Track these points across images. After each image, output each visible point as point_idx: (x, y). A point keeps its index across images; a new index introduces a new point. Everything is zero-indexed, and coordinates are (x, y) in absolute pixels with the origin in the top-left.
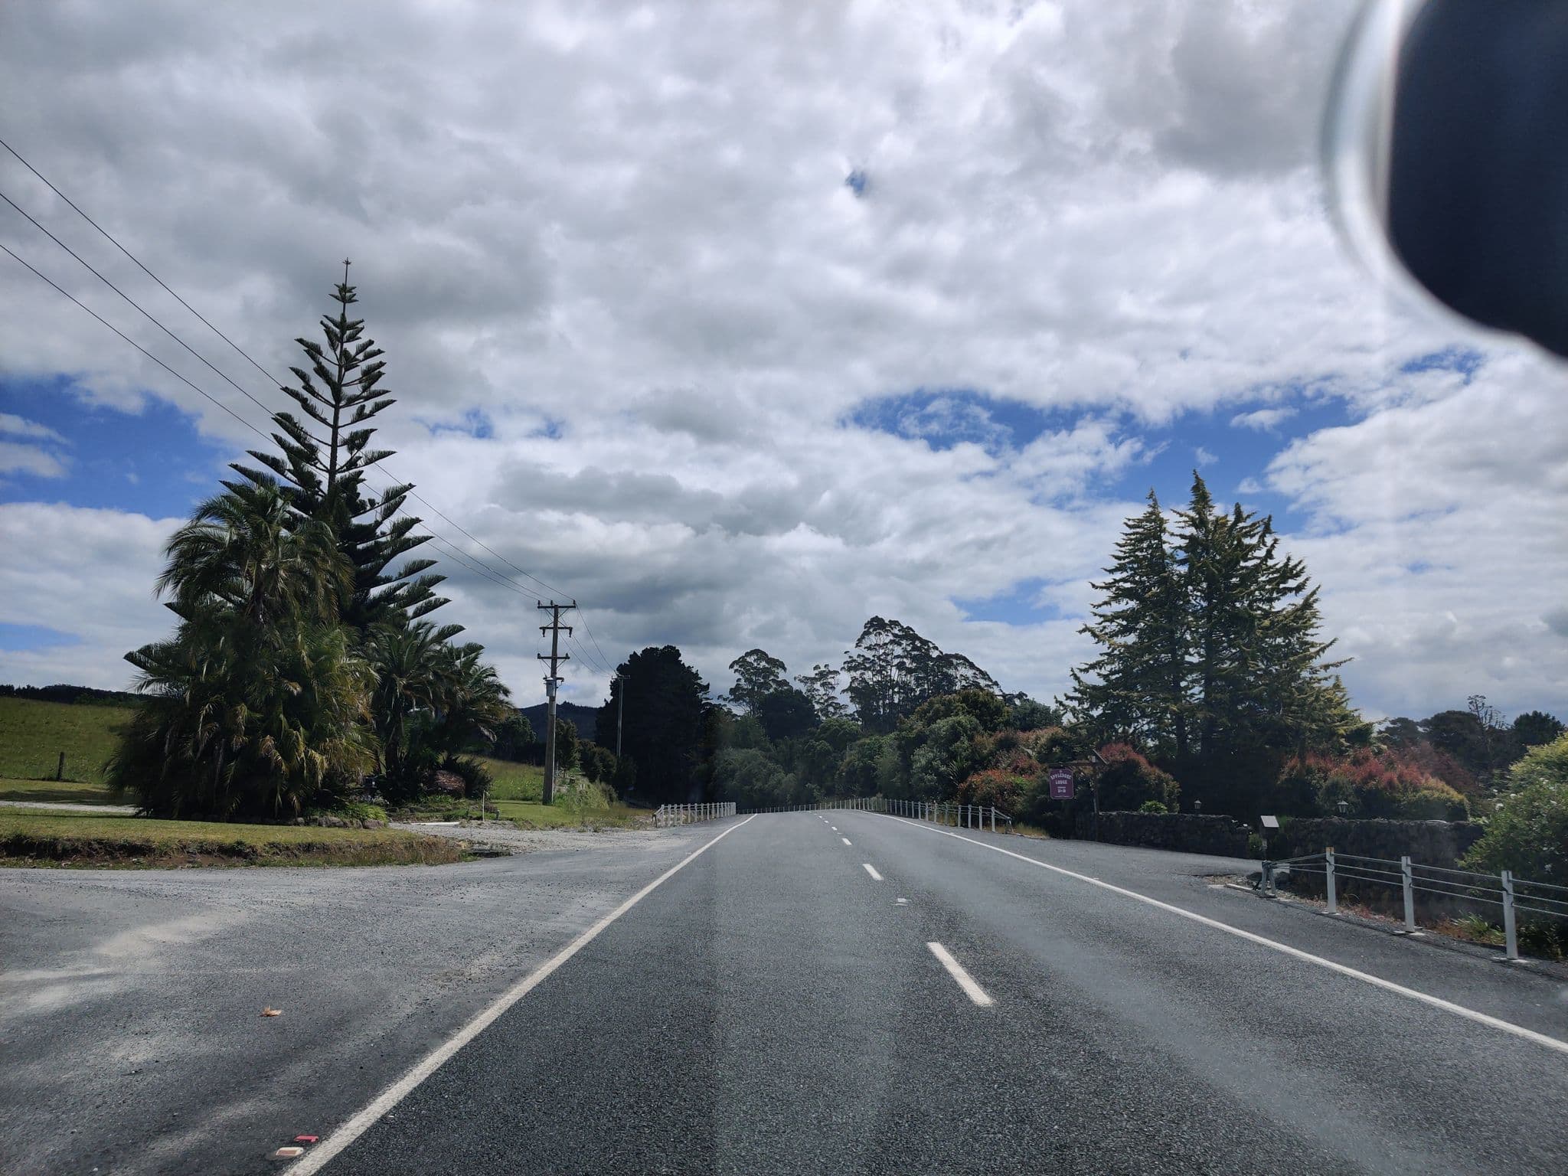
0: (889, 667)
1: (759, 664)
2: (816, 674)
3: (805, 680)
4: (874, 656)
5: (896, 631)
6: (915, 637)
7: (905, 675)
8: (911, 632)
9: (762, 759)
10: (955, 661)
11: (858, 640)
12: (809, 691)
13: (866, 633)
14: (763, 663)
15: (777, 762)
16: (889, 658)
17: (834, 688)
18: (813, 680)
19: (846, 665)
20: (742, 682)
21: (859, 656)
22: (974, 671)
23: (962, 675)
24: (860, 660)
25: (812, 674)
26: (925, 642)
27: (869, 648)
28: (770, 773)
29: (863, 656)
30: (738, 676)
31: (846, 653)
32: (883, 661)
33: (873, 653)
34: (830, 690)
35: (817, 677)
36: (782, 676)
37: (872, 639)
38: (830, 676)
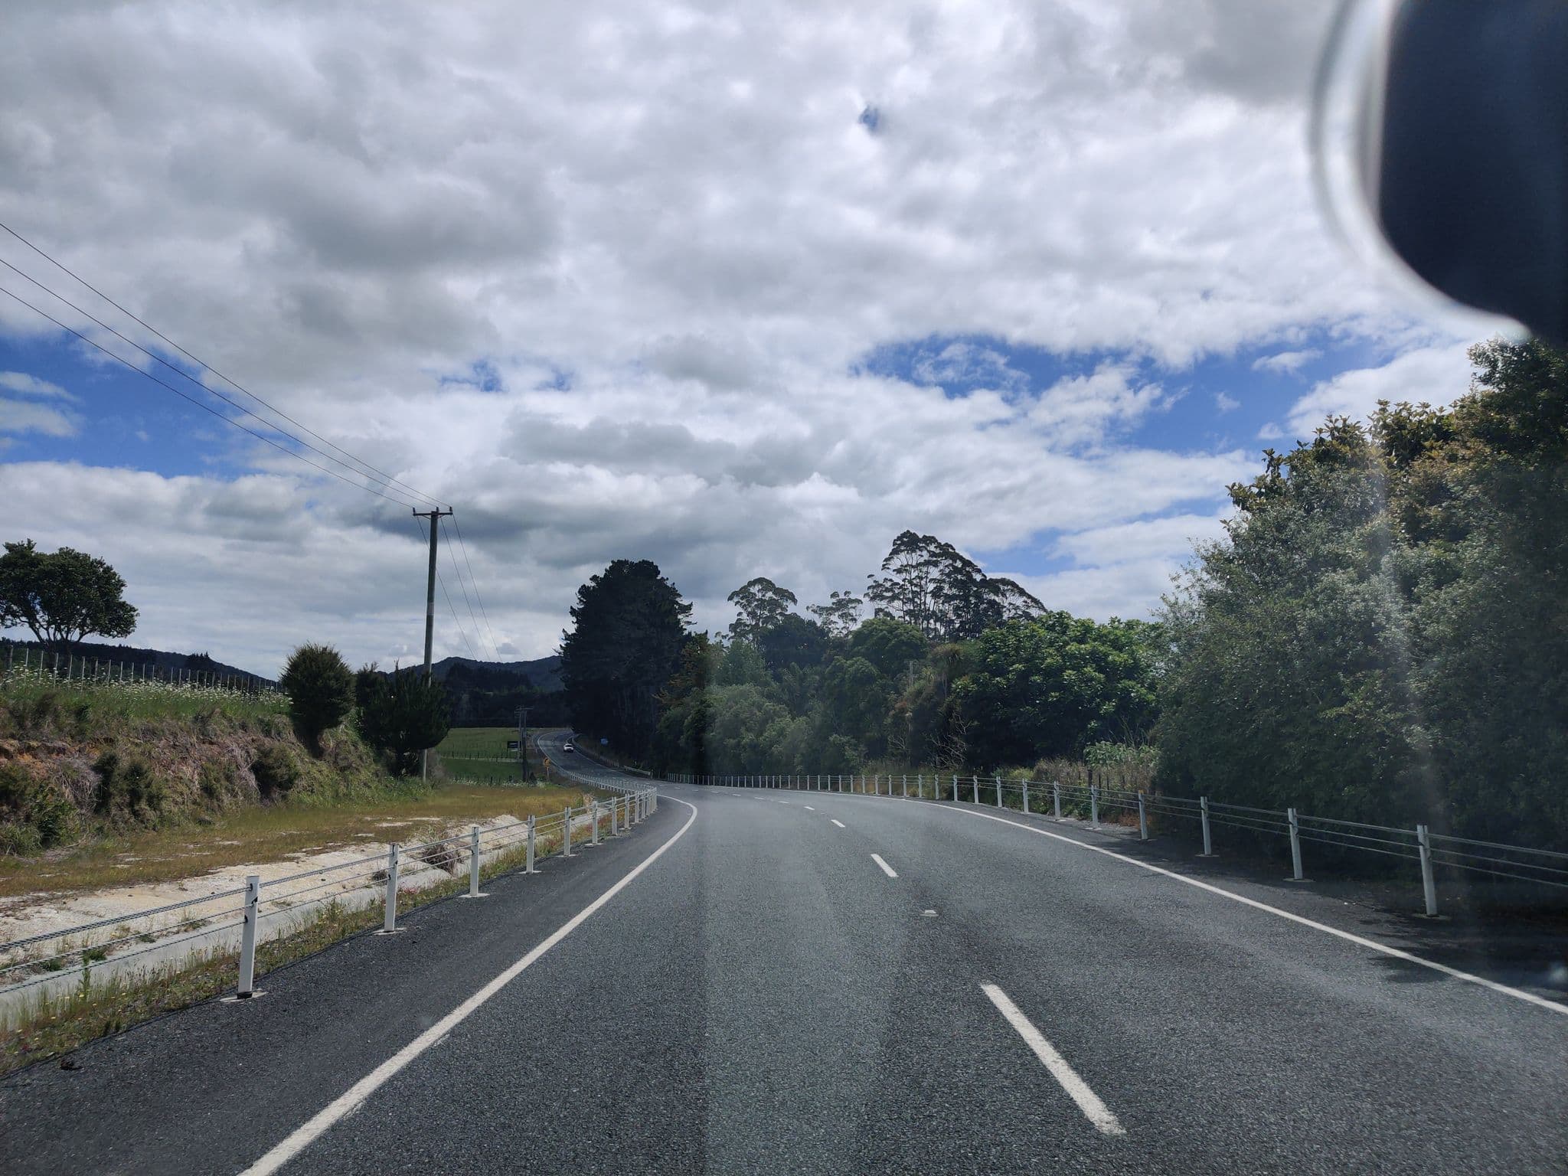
0: (923, 593)
1: (764, 596)
2: (833, 603)
3: (820, 610)
4: (904, 580)
5: (932, 548)
6: (956, 557)
7: (943, 604)
8: (950, 550)
9: (756, 698)
10: (1002, 587)
11: (886, 560)
12: (825, 623)
13: (895, 552)
14: (770, 594)
15: (780, 701)
16: (923, 582)
17: (856, 620)
18: (829, 611)
19: (870, 591)
20: (745, 616)
21: (886, 580)
22: (1025, 598)
23: (1010, 604)
24: (888, 584)
25: (829, 602)
26: (967, 563)
27: (899, 571)
28: (769, 718)
29: (891, 580)
30: (739, 609)
31: (869, 576)
32: (916, 586)
33: (904, 575)
34: (850, 623)
35: (834, 607)
36: (791, 609)
37: (902, 559)
38: (850, 606)
